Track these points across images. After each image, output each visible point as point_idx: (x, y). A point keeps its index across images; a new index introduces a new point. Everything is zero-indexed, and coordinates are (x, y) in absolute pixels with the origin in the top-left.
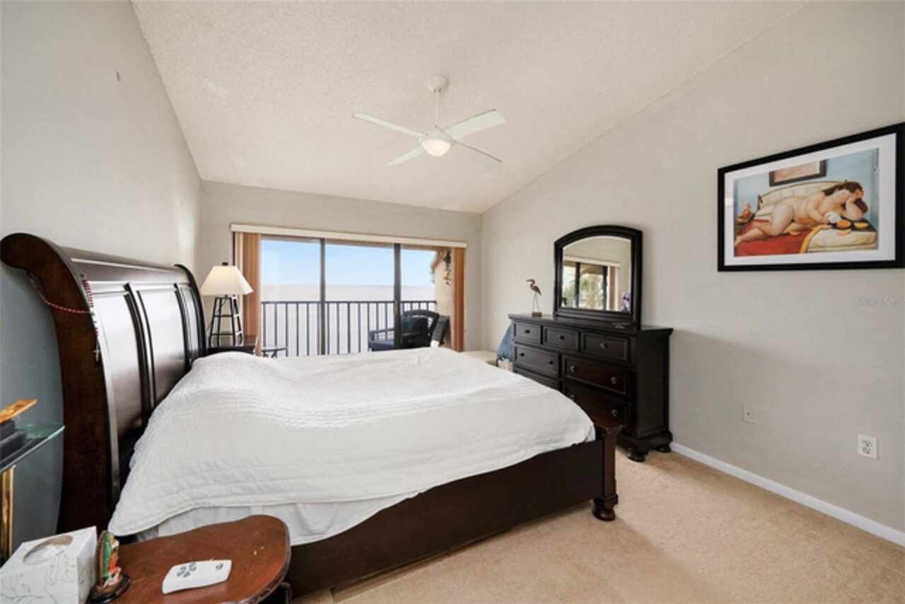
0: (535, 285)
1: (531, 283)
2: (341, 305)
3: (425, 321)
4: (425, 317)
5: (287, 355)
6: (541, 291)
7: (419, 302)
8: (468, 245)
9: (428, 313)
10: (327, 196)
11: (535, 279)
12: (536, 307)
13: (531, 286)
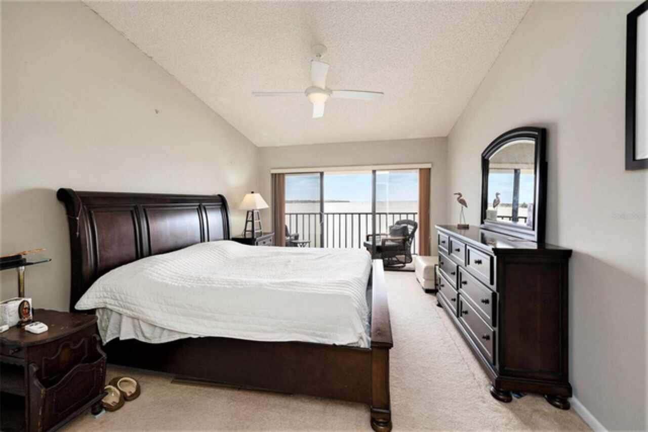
0: (461, 198)
1: (458, 196)
2: (354, 215)
3: (405, 228)
4: (405, 225)
5: (309, 246)
6: (467, 205)
7: (407, 214)
8: (432, 166)
9: (409, 222)
10: (321, 144)
11: (461, 193)
12: (462, 219)
13: (458, 198)
